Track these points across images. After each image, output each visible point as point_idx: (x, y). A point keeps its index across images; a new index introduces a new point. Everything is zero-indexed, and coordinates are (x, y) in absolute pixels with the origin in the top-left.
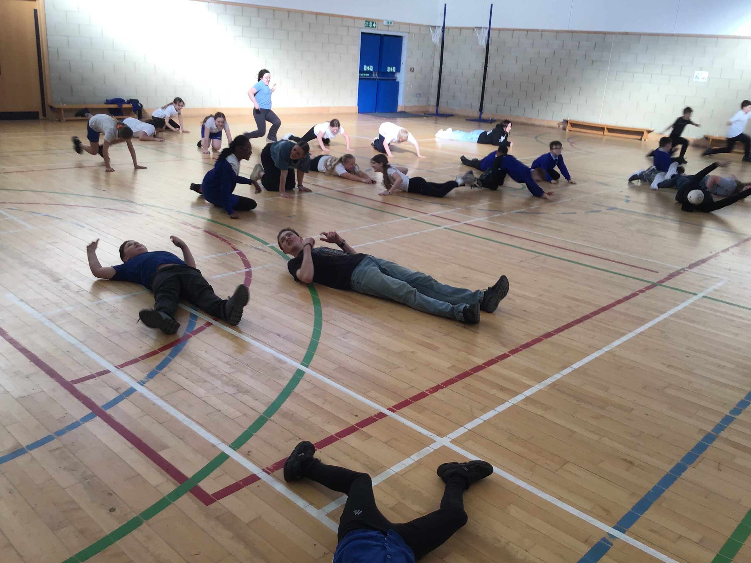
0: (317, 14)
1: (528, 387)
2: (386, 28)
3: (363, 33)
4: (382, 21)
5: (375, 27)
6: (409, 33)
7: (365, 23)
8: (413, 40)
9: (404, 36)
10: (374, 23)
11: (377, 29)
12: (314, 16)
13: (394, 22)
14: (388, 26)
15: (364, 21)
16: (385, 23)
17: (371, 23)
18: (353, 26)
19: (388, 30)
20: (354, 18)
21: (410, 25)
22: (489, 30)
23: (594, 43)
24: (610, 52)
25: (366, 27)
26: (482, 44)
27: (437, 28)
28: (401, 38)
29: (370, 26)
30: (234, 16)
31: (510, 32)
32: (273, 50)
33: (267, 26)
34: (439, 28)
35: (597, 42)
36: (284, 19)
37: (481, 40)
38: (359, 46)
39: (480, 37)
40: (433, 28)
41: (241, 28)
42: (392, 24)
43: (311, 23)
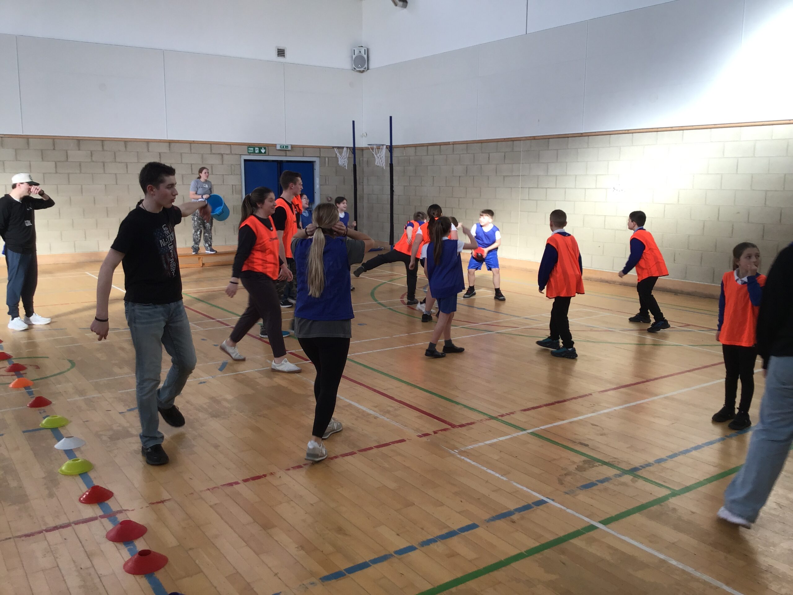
0: (170, 142)
2: (283, 153)
3: (245, 160)
4: (275, 145)
5: (265, 153)
6: (319, 157)
7: (248, 150)
8: (327, 165)
9: (315, 161)
10: (263, 148)
11: (268, 155)
12: (167, 144)
13: (292, 147)
14: (286, 150)
15: (246, 147)
16: (278, 148)
18: (228, 152)
19: (286, 156)
20: (230, 145)
21: (320, 148)
22: (391, 148)
23: (503, 154)
24: (520, 163)
25: (250, 153)
26: (382, 165)
27: (345, 149)
28: (311, 163)
29: (256, 152)
30: (42, 151)
31: (425, 148)
32: (105, 186)
33: (94, 159)
34: (347, 149)
35: (507, 152)
36: (119, 150)
37: (379, 160)
38: (241, 175)
39: (378, 157)
40: (340, 150)
41: (54, 163)
42: (290, 148)
43: (161, 152)
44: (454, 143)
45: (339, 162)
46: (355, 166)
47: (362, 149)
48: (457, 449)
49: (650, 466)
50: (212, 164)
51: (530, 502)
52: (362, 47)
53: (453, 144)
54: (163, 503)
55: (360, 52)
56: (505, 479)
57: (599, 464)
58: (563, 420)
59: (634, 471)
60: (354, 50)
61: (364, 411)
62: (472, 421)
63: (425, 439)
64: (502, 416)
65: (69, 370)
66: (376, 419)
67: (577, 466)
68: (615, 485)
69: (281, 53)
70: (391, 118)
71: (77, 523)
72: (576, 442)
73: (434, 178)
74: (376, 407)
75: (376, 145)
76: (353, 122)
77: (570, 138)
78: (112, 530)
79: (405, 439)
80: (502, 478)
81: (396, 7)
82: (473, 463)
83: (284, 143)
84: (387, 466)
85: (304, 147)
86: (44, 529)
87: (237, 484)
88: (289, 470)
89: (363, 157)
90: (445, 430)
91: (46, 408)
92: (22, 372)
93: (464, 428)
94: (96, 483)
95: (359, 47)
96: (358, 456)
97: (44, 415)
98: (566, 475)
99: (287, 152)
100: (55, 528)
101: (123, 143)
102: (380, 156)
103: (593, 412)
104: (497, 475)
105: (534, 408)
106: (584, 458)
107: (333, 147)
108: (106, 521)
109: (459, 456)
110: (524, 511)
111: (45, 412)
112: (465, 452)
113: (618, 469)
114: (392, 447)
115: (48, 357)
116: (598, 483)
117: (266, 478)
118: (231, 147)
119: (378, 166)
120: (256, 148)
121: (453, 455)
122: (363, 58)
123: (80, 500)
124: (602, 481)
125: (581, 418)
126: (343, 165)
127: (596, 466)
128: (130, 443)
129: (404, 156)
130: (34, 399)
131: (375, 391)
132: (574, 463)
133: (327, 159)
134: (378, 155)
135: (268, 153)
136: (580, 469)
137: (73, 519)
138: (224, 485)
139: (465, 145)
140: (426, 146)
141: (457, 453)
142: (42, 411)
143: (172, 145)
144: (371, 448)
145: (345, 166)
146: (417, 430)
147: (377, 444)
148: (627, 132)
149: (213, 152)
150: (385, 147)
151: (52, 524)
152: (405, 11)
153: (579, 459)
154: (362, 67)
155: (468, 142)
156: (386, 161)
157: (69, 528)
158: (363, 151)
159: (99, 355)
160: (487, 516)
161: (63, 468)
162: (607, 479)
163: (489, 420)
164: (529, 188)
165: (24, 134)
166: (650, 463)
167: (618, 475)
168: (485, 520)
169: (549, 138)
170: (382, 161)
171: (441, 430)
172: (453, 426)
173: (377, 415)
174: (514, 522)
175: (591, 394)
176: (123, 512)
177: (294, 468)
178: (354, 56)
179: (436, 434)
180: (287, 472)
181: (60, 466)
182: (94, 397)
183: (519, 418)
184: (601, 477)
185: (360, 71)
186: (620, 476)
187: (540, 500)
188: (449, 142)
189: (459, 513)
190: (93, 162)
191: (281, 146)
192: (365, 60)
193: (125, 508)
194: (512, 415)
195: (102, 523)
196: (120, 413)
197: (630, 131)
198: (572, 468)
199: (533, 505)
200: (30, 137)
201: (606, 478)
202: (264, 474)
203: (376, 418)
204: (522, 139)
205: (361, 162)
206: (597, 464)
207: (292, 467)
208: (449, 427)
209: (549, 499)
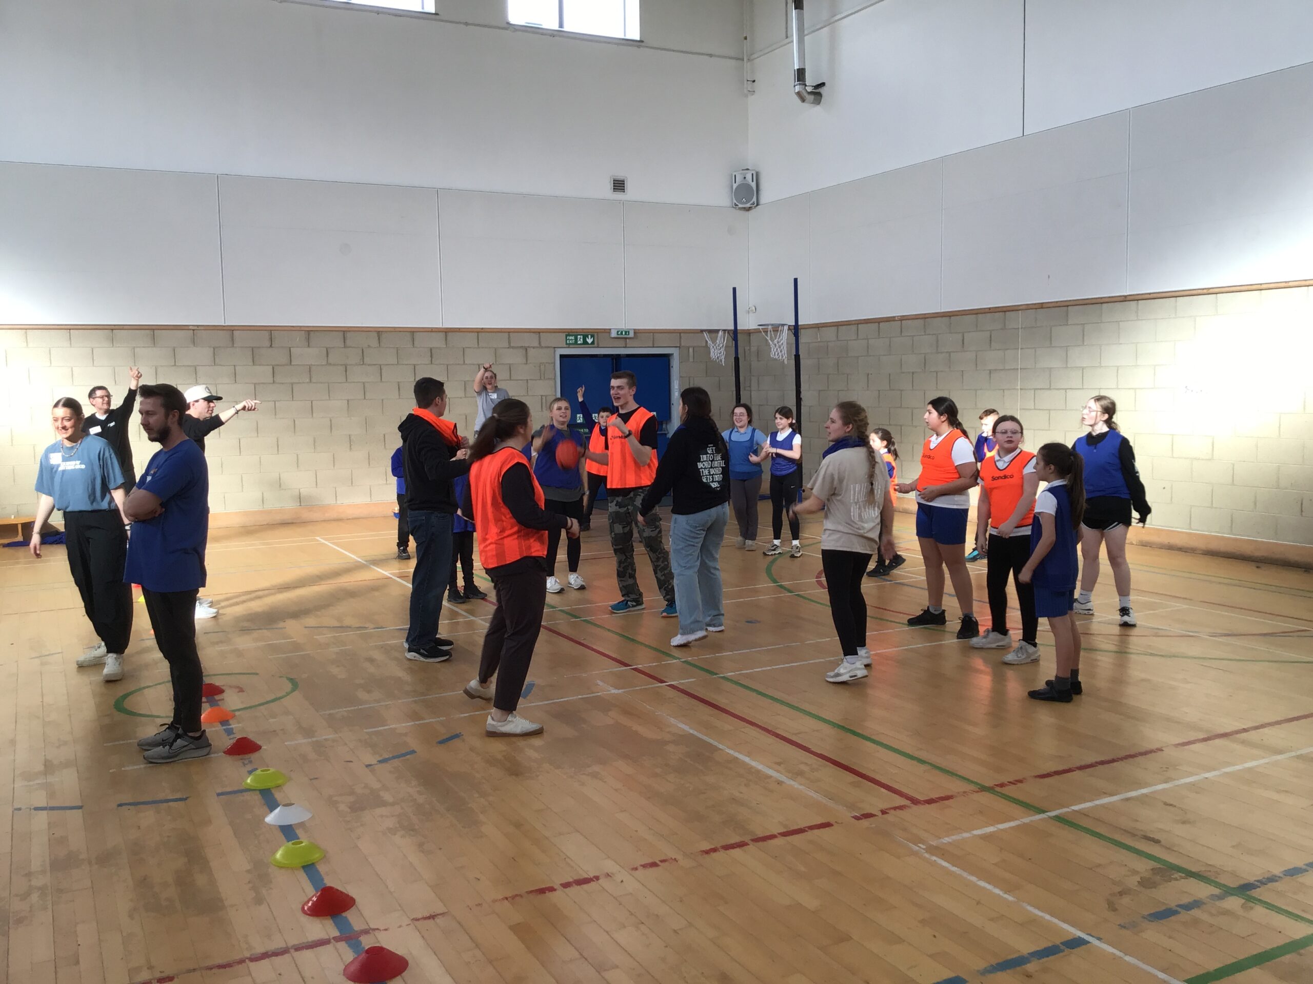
0: (447, 332)
2: (622, 343)
3: (562, 356)
4: (608, 331)
5: (593, 343)
6: (679, 347)
7: (567, 340)
8: (691, 360)
9: (672, 354)
10: (590, 336)
11: (598, 347)
12: (442, 335)
13: (636, 332)
14: (626, 338)
15: (565, 334)
16: (614, 334)
18: (536, 344)
19: (626, 347)
20: (538, 332)
21: (680, 333)
22: (796, 330)
23: (988, 334)
24: (1018, 349)
25: (570, 344)
26: (782, 357)
27: (720, 333)
28: (666, 357)
29: (579, 342)
30: (253, 348)
31: (854, 328)
32: (348, 401)
33: (330, 361)
34: (725, 333)
35: (994, 330)
36: (369, 346)
37: (777, 349)
38: (555, 379)
39: (775, 345)
40: (714, 335)
41: (271, 367)
42: (632, 335)
43: (434, 348)
44: (903, 318)
45: (712, 354)
46: (737, 359)
47: (749, 333)
48: (922, 842)
49: (1277, 881)
50: (510, 364)
51: (1058, 942)
52: (748, 169)
53: (901, 320)
54: (434, 919)
55: (745, 178)
56: (1010, 898)
57: (1180, 876)
58: (1111, 795)
59: (1245, 889)
60: (735, 176)
61: (758, 771)
62: (950, 794)
63: (865, 823)
64: (1002, 785)
65: (288, 694)
66: (781, 785)
67: (1141, 878)
68: (1212, 915)
69: (619, 185)
70: (796, 280)
71: (298, 948)
72: (1137, 835)
73: (870, 376)
74: (779, 764)
75: (772, 325)
76: (734, 289)
77: (1105, 305)
78: (352, 962)
79: (832, 821)
80: (1006, 896)
81: (803, 104)
82: (954, 869)
83: (622, 326)
84: (803, 869)
85: (654, 332)
86: (248, 955)
87: (552, 891)
88: (636, 869)
89: (750, 346)
90: (901, 808)
91: (254, 756)
92: (217, 697)
93: (933, 805)
94: (329, 882)
95: (743, 170)
96: (752, 848)
97: (249, 768)
98: (1121, 894)
99: (628, 340)
100: (265, 956)
101: (375, 334)
102: (778, 342)
103: (1166, 782)
104: (997, 891)
105: (1057, 773)
106: (1153, 864)
107: (702, 331)
108: (342, 946)
109: (927, 855)
110: (1048, 957)
111: (251, 762)
112: (937, 848)
113: (1217, 885)
114: (810, 835)
115: (257, 674)
116: (1179, 909)
117: (600, 881)
118: (540, 337)
119: (776, 359)
120: (579, 337)
121: (915, 854)
122: (751, 188)
123: (303, 908)
124: (1188, 907)
125: (1144, 791)
126: (718, 357)
127: (1176, 879)
128: (382, 816)
129: (819, 342)
130: (234, 741)
131: (777, 736)
132: (1135, 872)
133: (691, 350)
134: (776, 341)
135: (598, 344)
136: (1146, 883)
137: (293, 941)
138: (531, 892)
139: (921, 322)
140: (855, 324)
141: (924, 849)
142: (246, 762)
143: (450, 334)
144: (772, 837)
145: (721, 361)
146: (851, 806)
147: (782, 830)
148: (1205, 291)
149: (512, 345)
150: (786, 328)
151: (259, 949)
152: (817, 109)
153: (1143, 866)
154: (746, 203)
155: (927, 316)
156: (789, 352)
157: (287, 957)
158: (750, 336)
159: (335, 670)
160: (982, 965)
161: (279, 855)
162: (1196, 904)
163: (978, 792)
164: (1035, 389)
165: (226, 324)
166: (1276, 876)
167: (1216, 896)
168: (978, 971)
169: (1068, 306)
170: (781, 351)
171: (895, 808)
172: (915, 801)
173: (782, 778)
174: (1029, 976)
175: (1160, 750)
176: (371, 931)
177: (644, 866)
178: (735, 186)
179: (885, 816)
180: (634, 873)
181: (274, 852)
182: (326, 740)
183: (1033, 791)
184: (1185, 900)
185: (745, 208)
186: (1220, 898)
187: (1075, 939)
188: (894, 317)
189: (931, 956)
190: (330, 364)
191: (618, 332)
192: (753, 190)
193: (372, 926)
194: (1019, 785)
195: (336, 949)
196: (368, 766)
197: (1211, 291)
198: (1132, 882)
199: (1062, 947)
200: (236, 328)
201: (1195, 901)
202: (597, 874)
203: (779, 783)
204: (1021, 308)
205: (746, 354)
206: (1177, 875)
207: (641, 866)
208: (908, 803)
209: (1093, 936)
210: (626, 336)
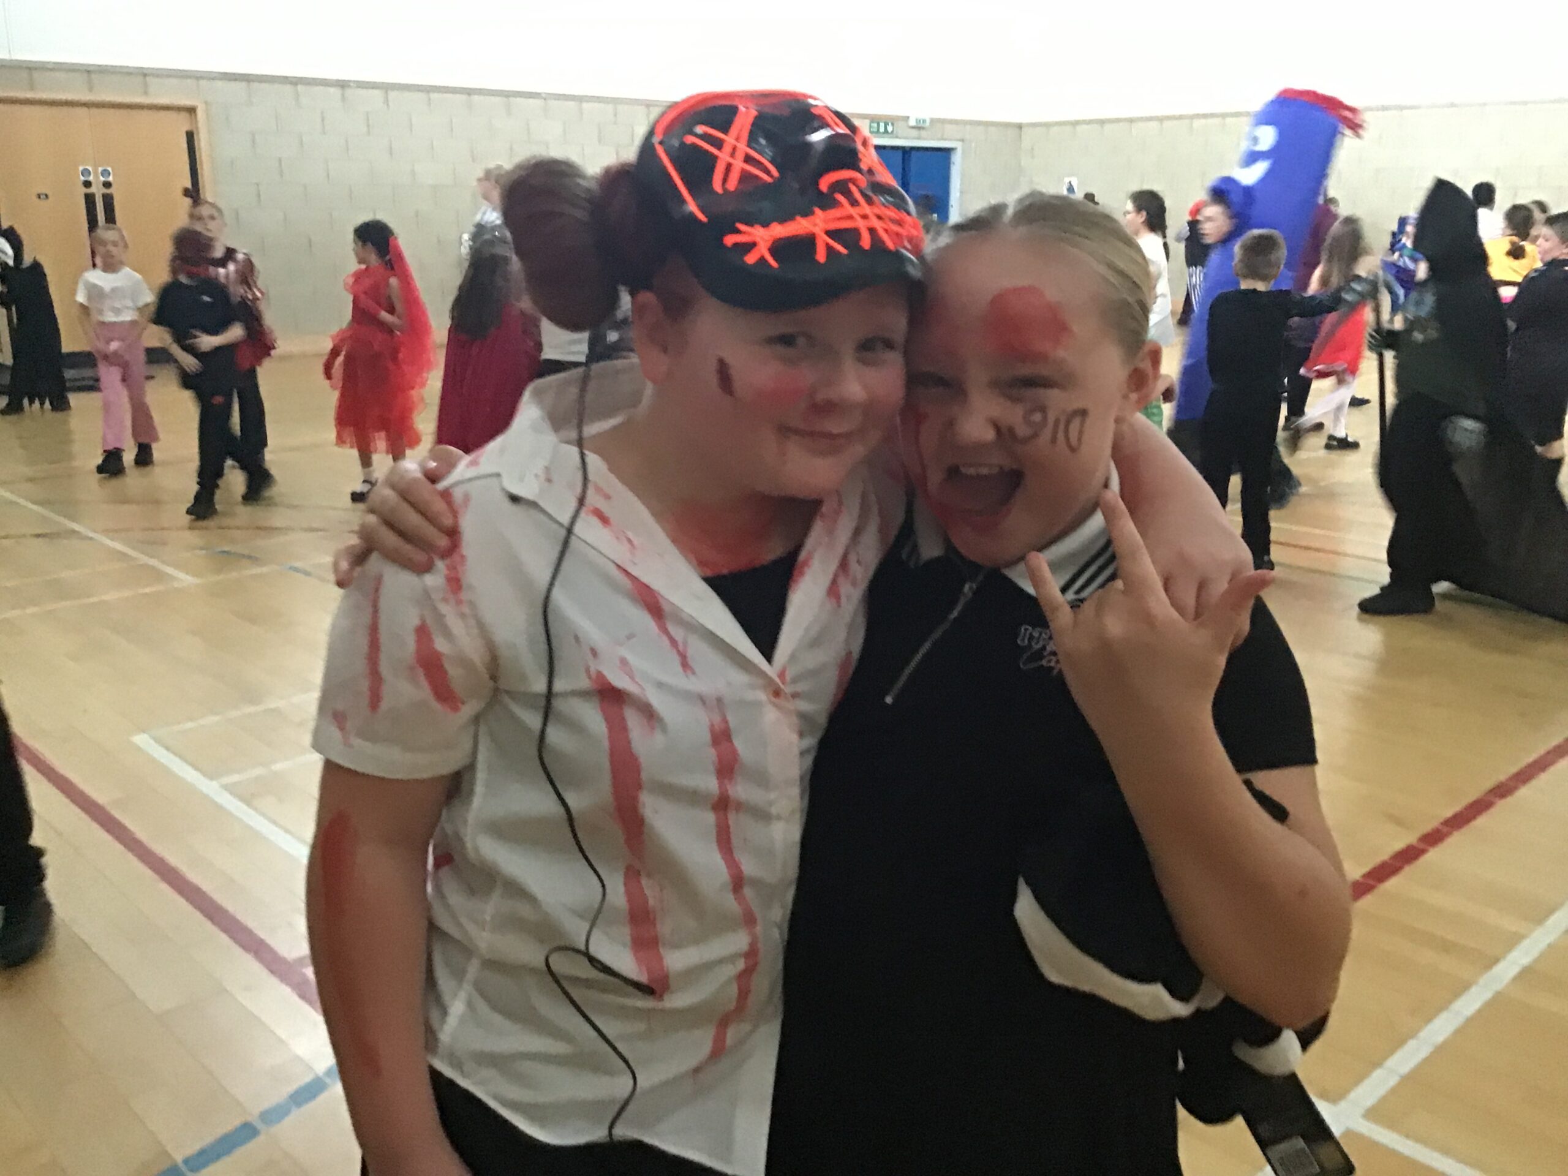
1: (1514, 940)
2: (915, 133)
4: (906, 119)
5: (892, 132)
6: (962, 140)
7: (870, 127)
8: (973, 155)
9: (955, 148)
10: (890, 124)
11: (897, 137)
13: (932, 121)
14: (919, 129)
15: (867, 122)
16: (912, 123)
17: (882, 125)
19: (919, 138)
28: (949, 152)
29: (881, 131)
42: (928, 124)
83: (921, 114)
85: (945, 122)
99: (922, 130)
133: (973, 145)
135: (896, 134)
158: (1021, 129)
191: (916, 120)
210: (921, 125)
